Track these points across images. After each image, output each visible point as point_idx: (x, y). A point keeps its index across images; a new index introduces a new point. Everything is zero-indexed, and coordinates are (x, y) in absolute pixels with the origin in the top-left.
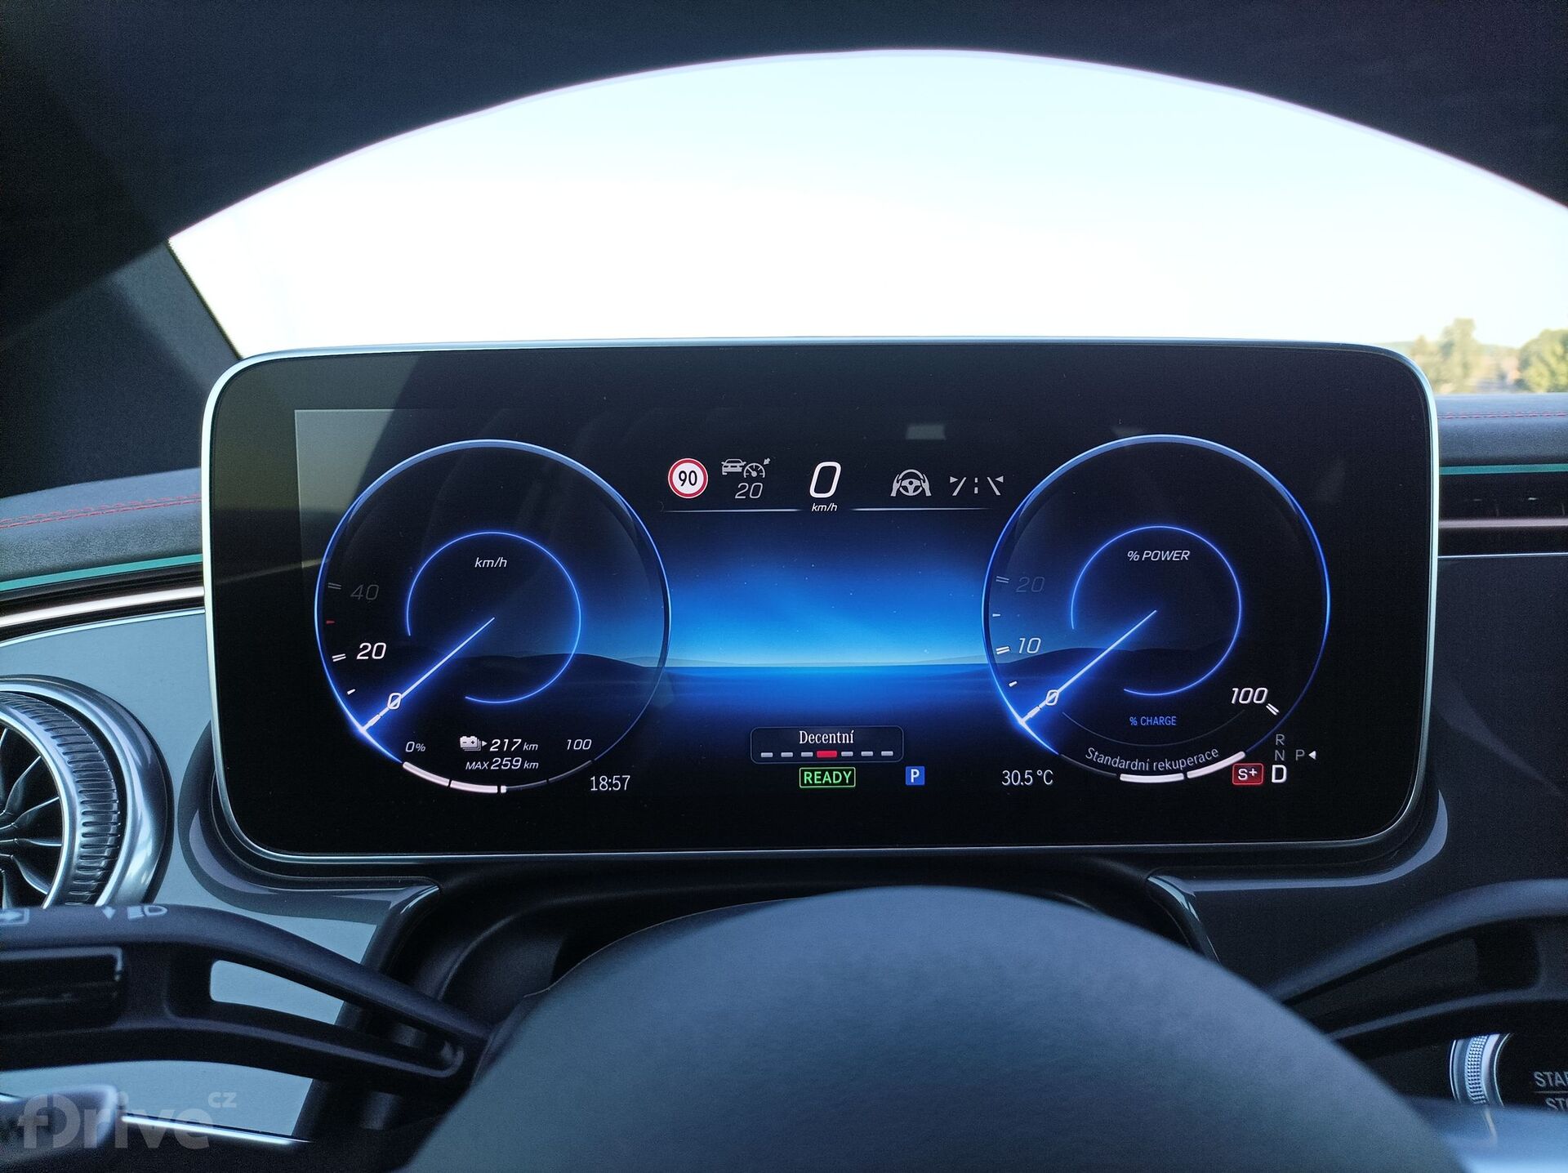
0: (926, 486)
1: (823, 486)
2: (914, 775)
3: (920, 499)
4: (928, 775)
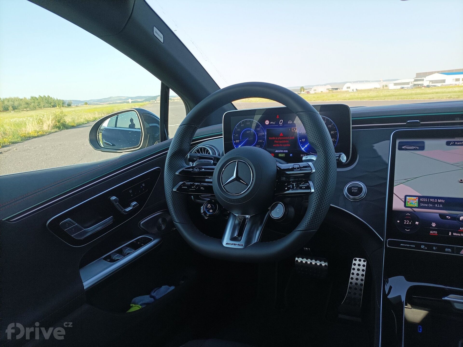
0: (292, 122)
1: (281, 123)
2: (291, 155)
3: (291, 124)
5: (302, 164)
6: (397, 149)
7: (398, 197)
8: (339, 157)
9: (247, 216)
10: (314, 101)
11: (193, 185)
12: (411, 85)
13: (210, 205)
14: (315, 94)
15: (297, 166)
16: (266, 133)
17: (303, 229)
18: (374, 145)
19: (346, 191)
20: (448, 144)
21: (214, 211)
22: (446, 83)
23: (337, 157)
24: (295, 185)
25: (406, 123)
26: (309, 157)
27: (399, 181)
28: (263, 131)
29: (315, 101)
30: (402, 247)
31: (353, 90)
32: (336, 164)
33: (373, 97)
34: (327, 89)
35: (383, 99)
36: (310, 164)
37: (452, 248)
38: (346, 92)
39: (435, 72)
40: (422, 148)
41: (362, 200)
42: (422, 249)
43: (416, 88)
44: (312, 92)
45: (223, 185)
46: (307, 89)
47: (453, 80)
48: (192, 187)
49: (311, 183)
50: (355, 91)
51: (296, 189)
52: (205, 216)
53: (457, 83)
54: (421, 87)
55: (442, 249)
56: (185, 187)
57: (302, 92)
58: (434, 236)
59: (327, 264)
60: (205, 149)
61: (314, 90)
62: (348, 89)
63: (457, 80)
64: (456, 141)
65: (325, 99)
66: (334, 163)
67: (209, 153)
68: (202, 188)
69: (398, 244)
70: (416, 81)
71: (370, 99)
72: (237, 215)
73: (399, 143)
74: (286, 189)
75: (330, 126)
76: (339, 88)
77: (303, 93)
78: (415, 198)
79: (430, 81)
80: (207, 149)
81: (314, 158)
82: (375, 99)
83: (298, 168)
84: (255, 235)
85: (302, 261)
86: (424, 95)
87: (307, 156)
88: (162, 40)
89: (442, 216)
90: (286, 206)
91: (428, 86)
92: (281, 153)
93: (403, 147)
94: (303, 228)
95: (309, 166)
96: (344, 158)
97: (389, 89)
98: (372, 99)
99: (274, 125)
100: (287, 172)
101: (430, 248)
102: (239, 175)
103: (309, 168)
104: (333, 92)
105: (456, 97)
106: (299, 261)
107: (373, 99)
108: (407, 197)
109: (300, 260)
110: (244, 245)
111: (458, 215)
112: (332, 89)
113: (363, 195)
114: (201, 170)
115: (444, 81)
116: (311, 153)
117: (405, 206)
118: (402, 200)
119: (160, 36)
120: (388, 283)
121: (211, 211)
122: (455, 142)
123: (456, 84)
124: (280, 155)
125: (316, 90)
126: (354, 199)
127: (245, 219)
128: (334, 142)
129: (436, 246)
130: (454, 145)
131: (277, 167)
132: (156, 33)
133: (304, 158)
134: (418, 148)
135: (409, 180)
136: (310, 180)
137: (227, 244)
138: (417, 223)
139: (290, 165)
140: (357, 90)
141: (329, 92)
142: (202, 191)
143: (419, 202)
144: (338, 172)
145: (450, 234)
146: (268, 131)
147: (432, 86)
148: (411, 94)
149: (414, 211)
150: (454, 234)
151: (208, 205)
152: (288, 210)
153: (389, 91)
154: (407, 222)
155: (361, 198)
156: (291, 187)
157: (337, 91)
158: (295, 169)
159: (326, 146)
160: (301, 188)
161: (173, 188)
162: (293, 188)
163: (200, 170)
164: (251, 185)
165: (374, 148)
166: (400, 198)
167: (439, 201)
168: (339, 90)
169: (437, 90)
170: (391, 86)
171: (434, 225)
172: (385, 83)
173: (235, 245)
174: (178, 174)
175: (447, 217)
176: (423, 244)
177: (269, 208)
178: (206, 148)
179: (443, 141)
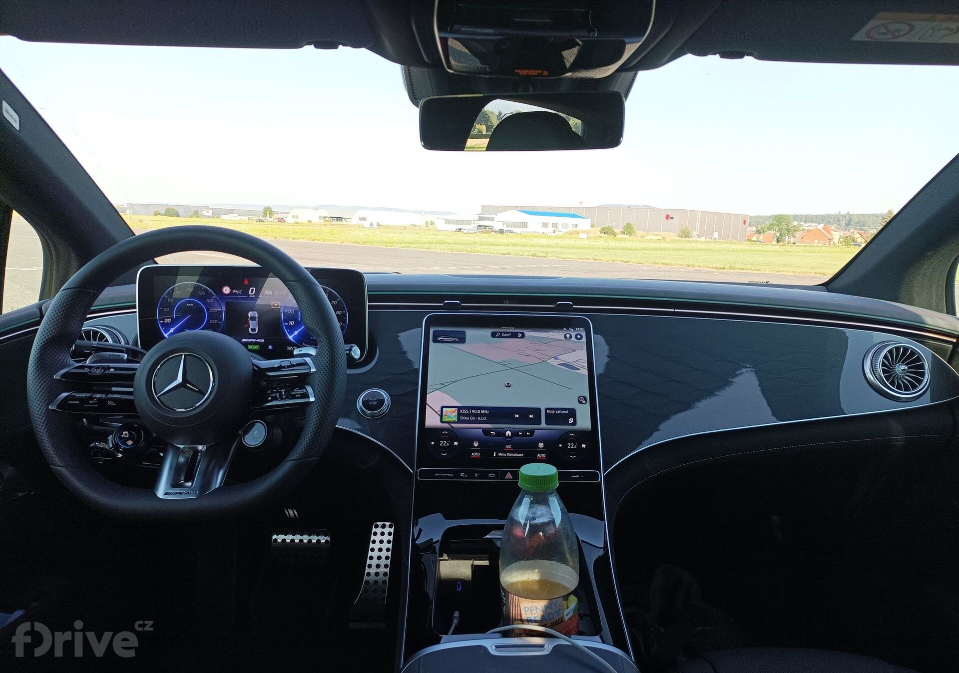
0: (271, 293)
1: (252, 292)
2: (270, 347)
3: (270, 295)
4: (273, 347)
5: (294, 361)
6: (431, 341)
7: (433, 409)
8: (350, 350)
9: (200, 447)
10: (294, 239)
11: (91, 398)
12: (473, 226)
13: (127, 433)
14: (296, 224)
15: (286, 362)
16: (224, 309)
17: (298, 457)
18: (399, 334)
19: (360, 404)
20: (494, 335)
21: (136, 442)
22: (530, 229)
23: (346, 350)
24: (283, 392)
25: (442, 304)
26: (304, 350)
27: (434, 387)
28: (220, 305)
29: (295, 241)
30: (437, 477)
31: (371, 224)
32: (346, 360)
33: (410, 243)
34: (321, 218)
35: (427, 248)
36: (308, 359)
37: (496, 472)
38: (359, 226)
39: (512, 208)
40: (462, 340)
41: (383, 416)
42: (462, 478)
43: (482, 232)
44: (289, 219)
45: (156, 395)
46: (277, 213)
47: (538, 224)
48: (91, 402)
49: (309, 389)
50: (375, 226)
51: (286, 398)
52: (115, 452)
53: (545, 230)
54: (490, 232)
55: (484, 475)
56: (74, 402)
57: (267, 218)
58: (476, 459)
59: (328, 538)
60: (95, 333)
61: (293, 217)
62: (363, 222)
63: (545, 225)
64: (503, 332)
65: (316, 238)
66: (343, 361)
67: (107, 340)
68: (110, 403)
69: (431, 474)
70: (481, 219)
71: (402, 245)
72: (182, 447)
73: (434, 332)
74: (270, 398)
75: (335, 303)
76: (344, 217)
77: (270, 219)
78: (454, 409)
79: (504, 223)
80: (101, 333)
81: (312, 351)
82: (414, 246)
83: (288, 367)
84: (215, 477)
85: (284, 540)
86: (495, 247)
87: (301, 349)
88: (17, 126)
89: (486, 432)
90: (270, 426)
91: (501, 231)
92: (252, 343)
93: (439, 339)
94: (298, 455)
95: (306, 364)
96: (356, 352)
97: (437, 230)
98: (407, 245)
99: (239, 295)
100: (268, 374)
101: (471, 474)
102: (189, 378)
103: (306, 367)
104: (334, 225)
105: (542, 255)
106: (279, 541)
107: (408, 247)
108: (444, 409)
109: (280, 538)
110: (199, 493)
111: (503, 429)
112: (330, 218)
113: (385, 408)
114: (107, 372)
115: (525, 225)
116: (304, 344)
117: (442, 421)
118: (437, 414)
119: (13, 118)
120: (417, 525)
121: (130, 443)
122: (501, 333)
123: (543, 233)
124: (250, 347)
125: (297, 217)
126: (372, 415)
127: (196, 452)
128: (342, 328)
129: (477, 471)
130: (500, 337)
131: (253, 365)
132: (7, 112)
133: (296, 352)
134: (457, 340)
135: (446, 384)
136: (308, 384)
137: (166, 494)
138: (456, 443)
139: (275, 363)
140: (378, 224)
141: (326, 223)
142: (111, 409)
143: (459, 415)
144: (348, 375)
145: (495, 455)
146: (227, 304)
147: (506, 232)
148: (474, 243)
149: (453, 428)
150: (500, 454)
151: (124, 433)
152: (273, 433)
153: (438, 233)
154: (443, 443)
155: (382, 414)
156: (278, 397)
157: (341, 223)
158: (284, 367)
159: (332, 334)
160: (294, 397)
161: (48, 404)
162: (281, 398)
163: (104, 371)
164: (210, 395)
165: (399, 339)
166: (434, 411)
167: (483, 412)
168: (344, 222)
169: (514, 241)
170: (441, 225)
171: (476, 444)
172: (430, 218)
173: (181, 494)
174: (59, 378)
175: (492, 433)
176: (462, 471)
177: (240, 432)
178: (98, 332)
179: (488, 332)
